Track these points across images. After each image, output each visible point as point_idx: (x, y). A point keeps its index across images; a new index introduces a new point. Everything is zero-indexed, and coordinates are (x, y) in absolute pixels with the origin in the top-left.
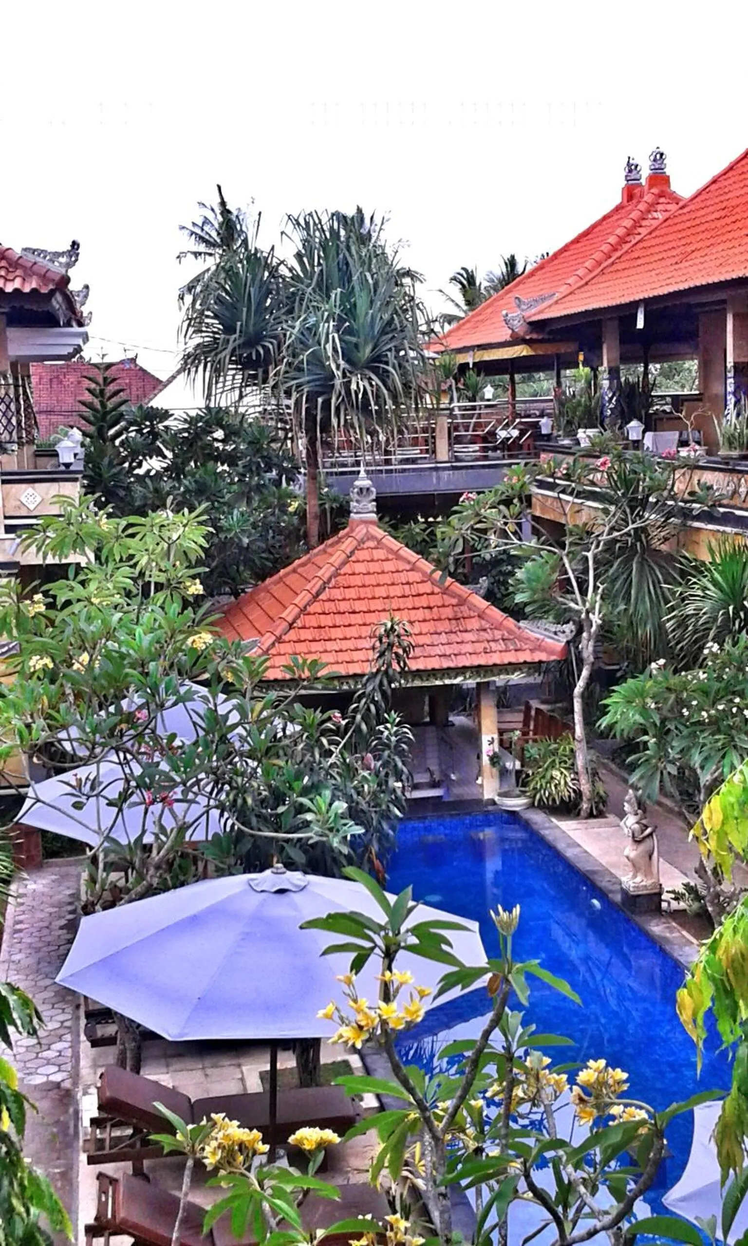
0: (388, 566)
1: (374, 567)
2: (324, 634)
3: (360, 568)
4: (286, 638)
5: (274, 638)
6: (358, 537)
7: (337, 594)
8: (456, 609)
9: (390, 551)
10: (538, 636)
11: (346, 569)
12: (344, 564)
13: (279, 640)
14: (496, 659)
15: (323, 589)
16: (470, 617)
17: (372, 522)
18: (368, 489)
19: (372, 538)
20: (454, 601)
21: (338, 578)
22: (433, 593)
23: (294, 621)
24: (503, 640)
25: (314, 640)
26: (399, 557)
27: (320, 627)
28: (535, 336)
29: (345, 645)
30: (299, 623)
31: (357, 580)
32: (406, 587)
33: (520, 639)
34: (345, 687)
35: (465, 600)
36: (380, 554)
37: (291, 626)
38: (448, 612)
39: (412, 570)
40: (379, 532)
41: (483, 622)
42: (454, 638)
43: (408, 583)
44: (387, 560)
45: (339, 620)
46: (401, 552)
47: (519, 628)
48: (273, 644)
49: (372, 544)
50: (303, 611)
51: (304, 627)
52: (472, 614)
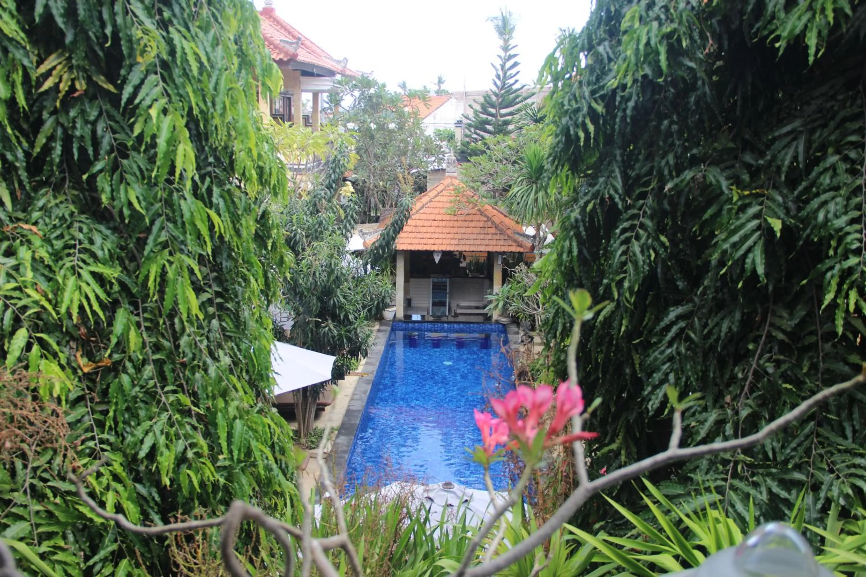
3: (444, 199)
6: (446, 184)
7: (430, 210)
10: (520, 239)
12: (436, 196)
15: (422, 208)
21: (432, 203)
22: (475, 214)
25: (412, 232)
27: (416, 226)
29: (426, 236)
31: (440, 205)
33: (512, 240)
38: (481, 224)
42: (480, 237)
49: (452, 188)
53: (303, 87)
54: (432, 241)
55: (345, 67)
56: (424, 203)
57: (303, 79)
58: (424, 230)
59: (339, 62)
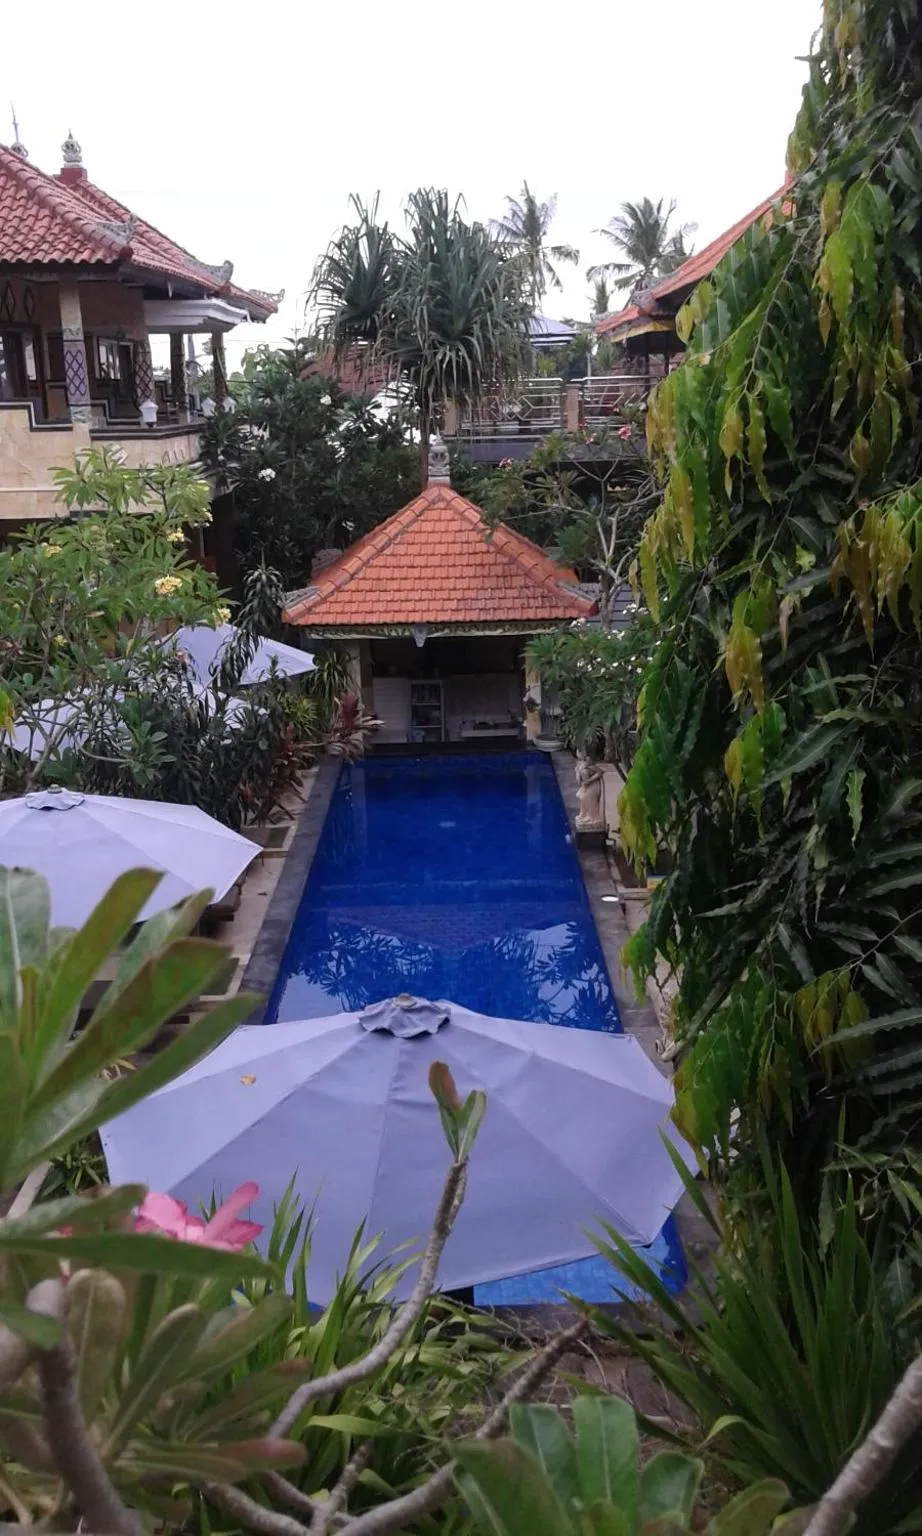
0: (454, 526)
1: (441, 526)
2: (382, 585)
3: (428, 527)
4: (346, 587)
5: (333, 587)
6: (430, 498)
7: (401, 549)
8: (506, 567)
9: (457, 512)
10: (572, 594)
11: (415, 527)
12: (413, 522)
13: (338, 589)
14: (530, 614)
15: (387, 545)
16: (517, 575)
17: (445, 485)
18: (442, 454)
19: (443, 499)
20: (506, 560)
21: (405, 535)
22: (488, 552)
23: (355, 573)
24: (543, 597)
25: (371, 591)
26: (463, 518)
27: (379, 579)
28: (661, 313)
29: (398, 596)
30: (361, 575)
31: (422, 538)
32: (465, 546)
33: (557, 596)
34: (394, 634)
35: (516, 559)
36: (448, 514)
37: (352, 577)
38: (498, 570)
39: (473, 530)
40: (450, 494)
41: (528, 580)
42: (498, 593)
43: (467, 542)
44: (453, 520)
45: (397, 573)
46: (466, 513)
47: (558, 586)
48: (332, 592)
49: (442, 505)
50: (366, 564)
51: (364, 579)
52: (520, 572)
53: (149, 322)
54: (410, 606)
55: (228, 281)
56: (392, 535)
57: (148, 305)
58: (394, 585)
59: (215, 270)
